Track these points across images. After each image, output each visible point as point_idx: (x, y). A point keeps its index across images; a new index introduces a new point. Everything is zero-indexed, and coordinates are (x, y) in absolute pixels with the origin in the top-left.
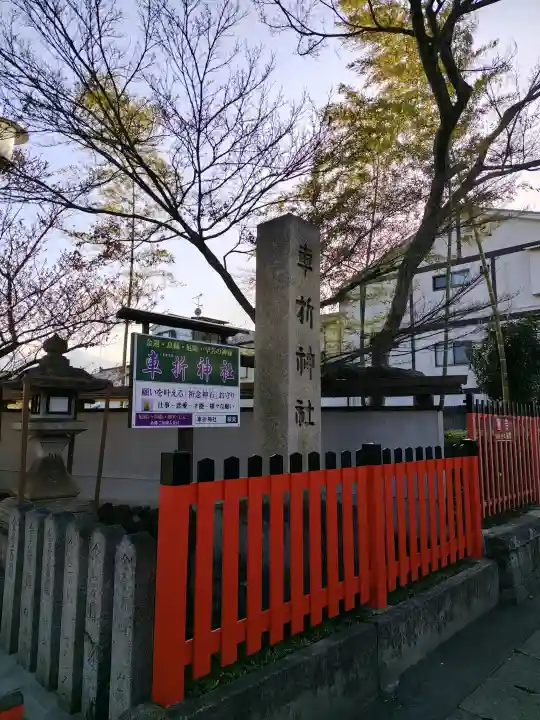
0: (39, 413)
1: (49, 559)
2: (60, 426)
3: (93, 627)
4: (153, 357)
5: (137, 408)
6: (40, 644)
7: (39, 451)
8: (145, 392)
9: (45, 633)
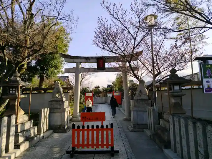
0: (171, 90)
1: (183, 129)
2: (178, 94)
3: (201, 150)
4: (209, 71)
5: (205, 87)
6: (184, 152)
7: (173, 101)
8: (207, 82)
9: (185, 149)
